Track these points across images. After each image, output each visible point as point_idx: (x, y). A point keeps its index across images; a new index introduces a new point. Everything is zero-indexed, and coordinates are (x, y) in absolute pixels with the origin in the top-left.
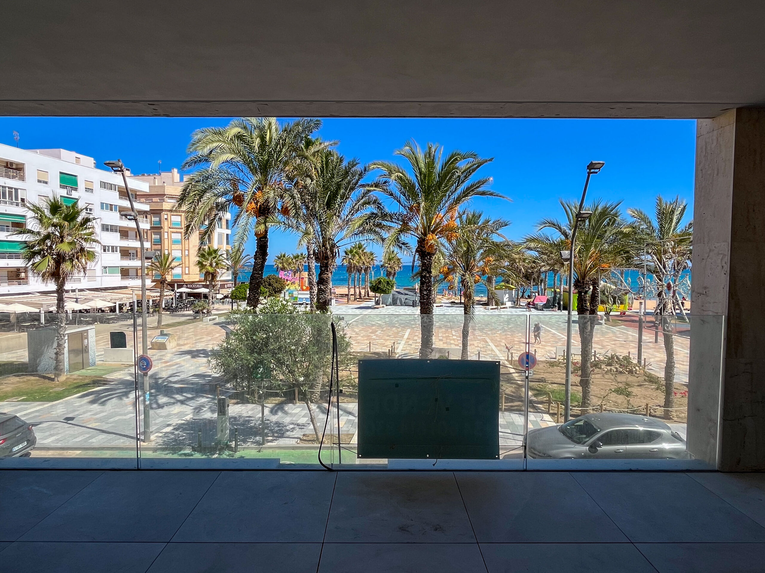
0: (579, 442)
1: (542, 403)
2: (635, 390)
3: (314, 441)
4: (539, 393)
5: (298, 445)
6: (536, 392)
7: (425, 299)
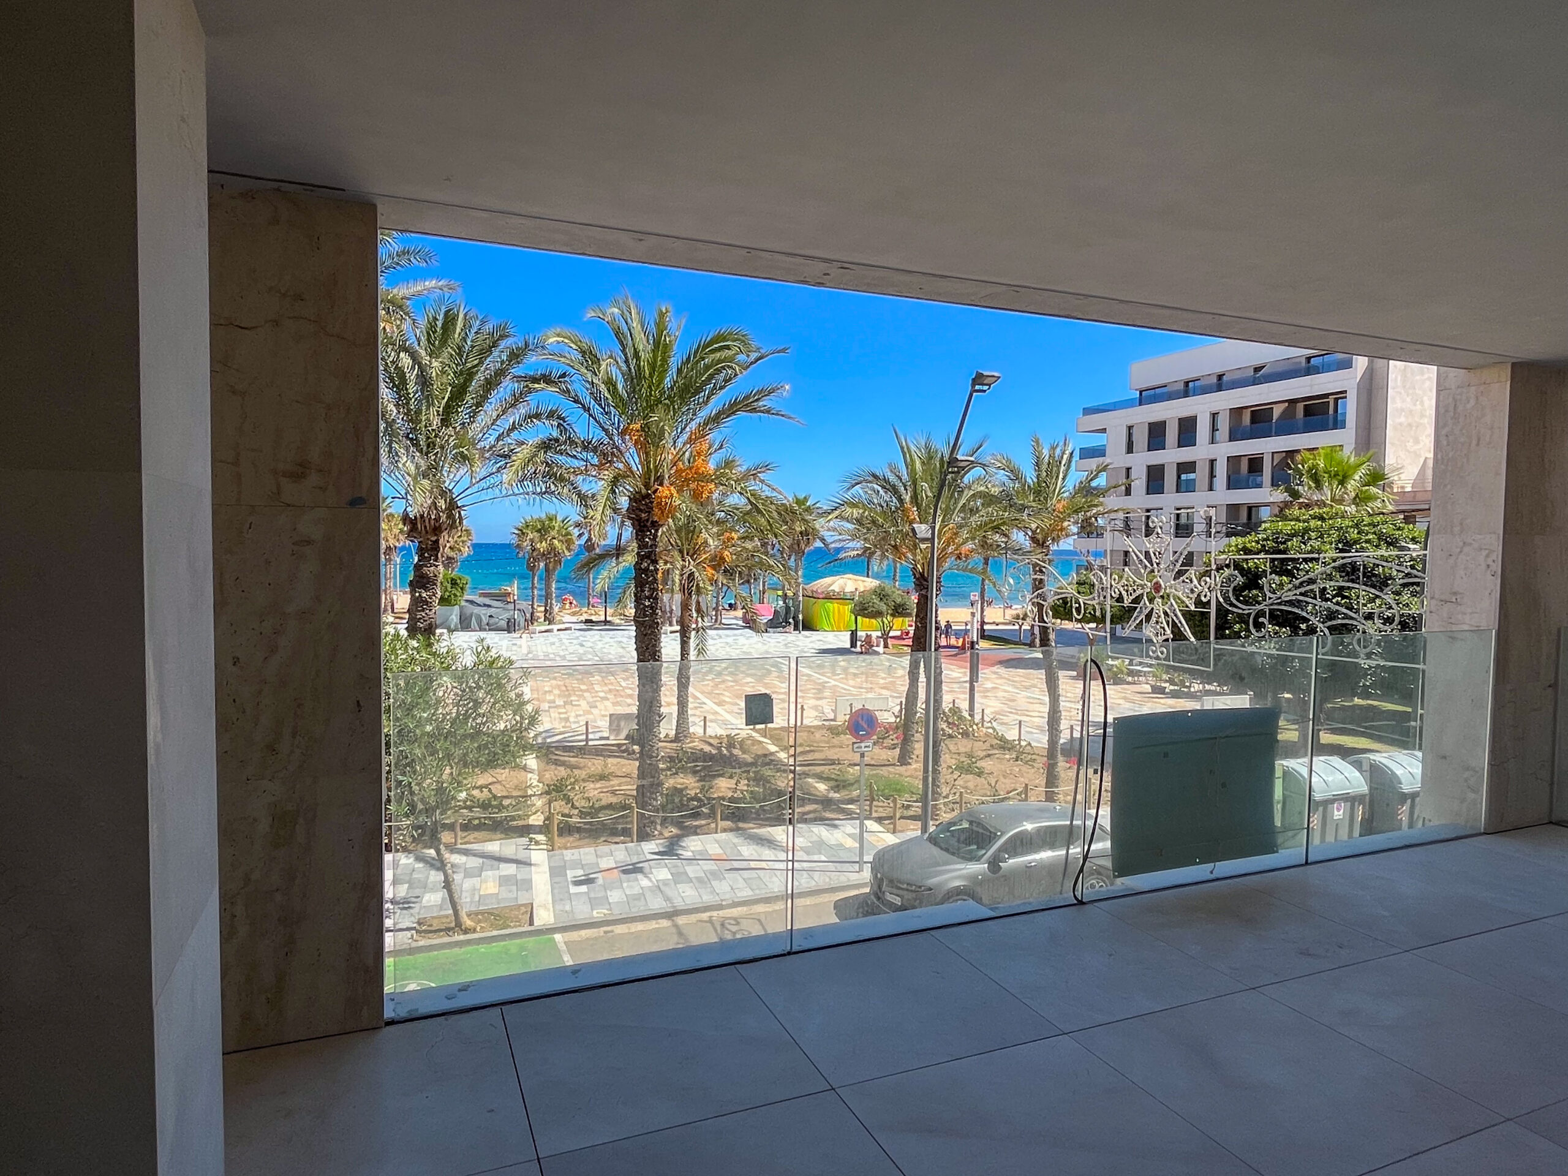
0: (972, 858)
1: (852, 801)
2: (986, 765)
3: (448, 929)
4: (839, 784)
5: (414, 945)
6: (833, 783)
7: (647, 616)
